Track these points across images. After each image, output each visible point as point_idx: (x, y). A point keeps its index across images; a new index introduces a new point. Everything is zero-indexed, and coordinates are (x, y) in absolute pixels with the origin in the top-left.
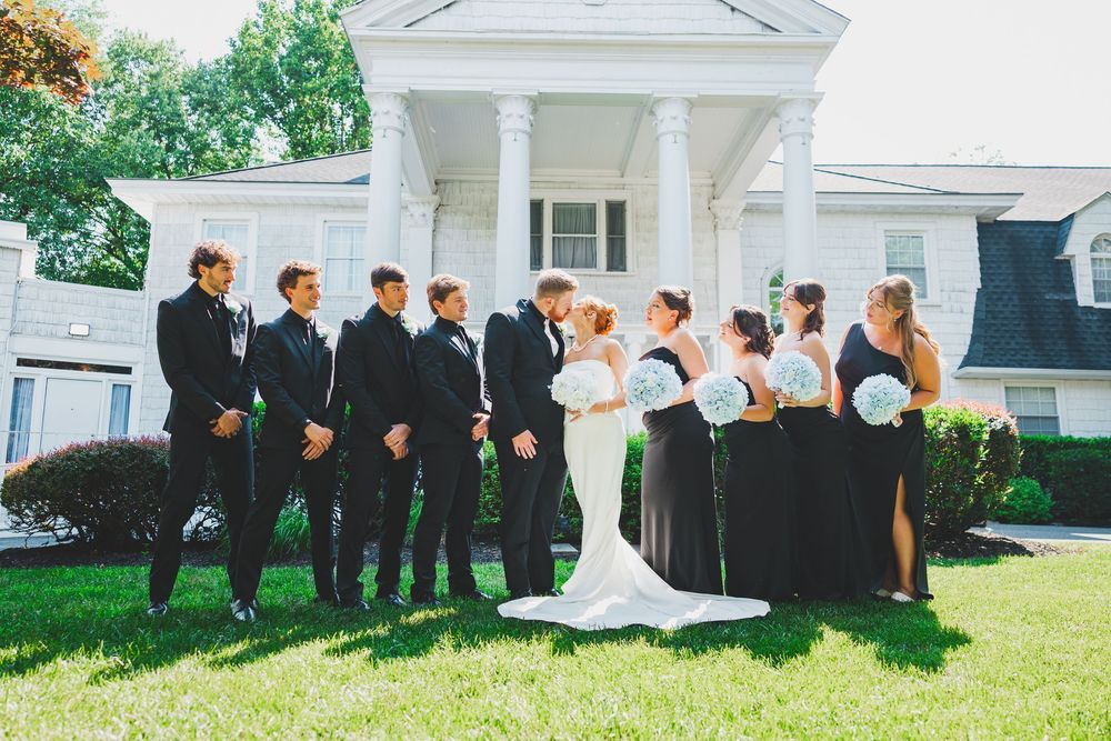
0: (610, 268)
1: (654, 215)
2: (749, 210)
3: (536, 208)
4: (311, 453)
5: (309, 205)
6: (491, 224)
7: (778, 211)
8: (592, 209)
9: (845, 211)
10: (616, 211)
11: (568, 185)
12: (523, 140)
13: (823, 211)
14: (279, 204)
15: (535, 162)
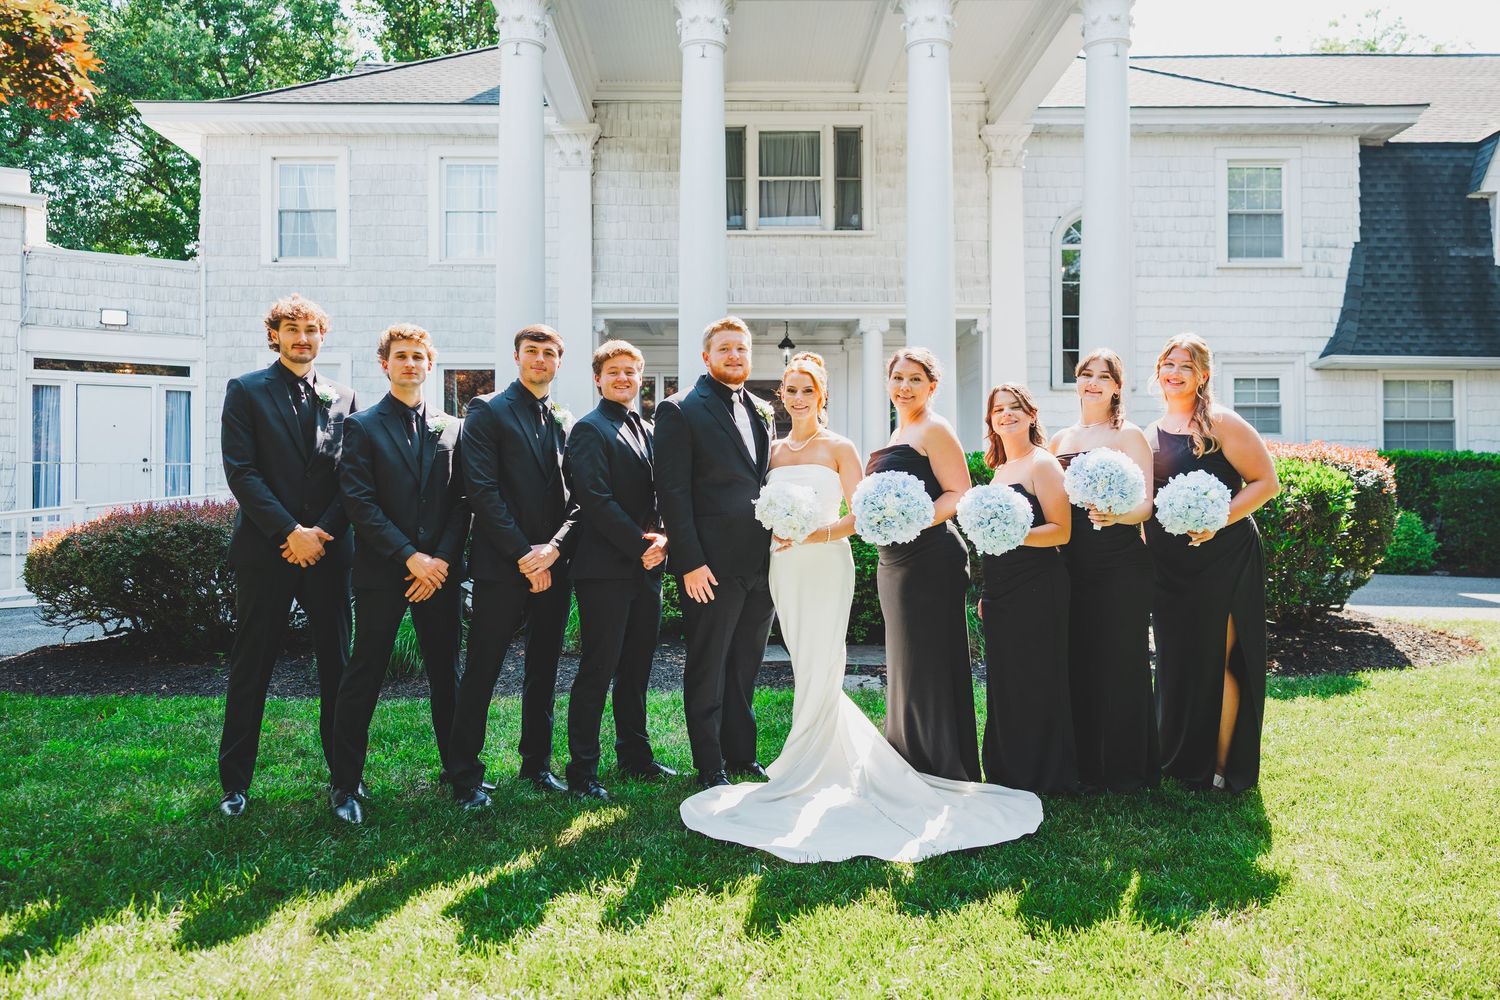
0: (841, 223)
1: (902, 149)
2: (1038, 133)
3: (735, 139)
4: (418, 593)
5: (418, 135)
6: (673, 165)
7: (1076, 134)
8: (814, 139)
9: (1172, 133)
10: (848, 142)
11: (782, 106)
12: (715, 55)
13: (1140, 133)
14: (375, 135)
15: (731, 74)
